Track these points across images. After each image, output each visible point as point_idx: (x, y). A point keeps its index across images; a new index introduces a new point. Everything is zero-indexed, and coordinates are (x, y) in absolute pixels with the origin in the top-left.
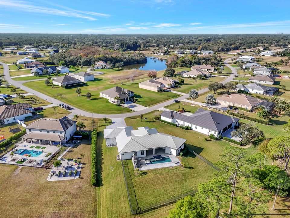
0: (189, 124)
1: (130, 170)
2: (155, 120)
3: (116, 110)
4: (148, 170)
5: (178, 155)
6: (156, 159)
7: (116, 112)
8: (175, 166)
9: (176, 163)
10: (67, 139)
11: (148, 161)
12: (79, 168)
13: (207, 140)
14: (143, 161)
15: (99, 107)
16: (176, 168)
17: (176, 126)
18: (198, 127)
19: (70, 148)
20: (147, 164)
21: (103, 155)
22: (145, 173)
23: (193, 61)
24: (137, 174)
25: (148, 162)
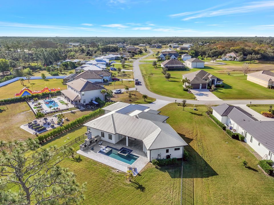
0: (243, 131)
3: (176, 94)
6: (119, 152)
9: (131, 170)
10: (84, 102)
14: (103, 147)
15: (165, 88)
17: (224, 128)
18: (254, 139)
19: (78, 110)
25: (104, 151)
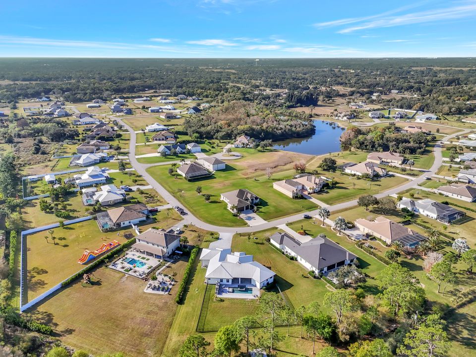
1: (211, 295)
2: (265, 242)
3: (230, 222)
4: (226, 298)
5: (262, 288)
6: (239, 289)
7: (229, 224)
8: (252, 299)
9: (255, 296)
10: (168, 254)
11: (231, 290)
12: (171, 284)
13: (305, 277)
14: (226, 288)
15: (214, 214)
16: (252, 300)
17: (283, 253)
18: (302, 259)
19: (169, 263)
20: (229, 292)
21: (195, 275)
22: (222, 300)
23: (376, 143)
24: (215, 300)
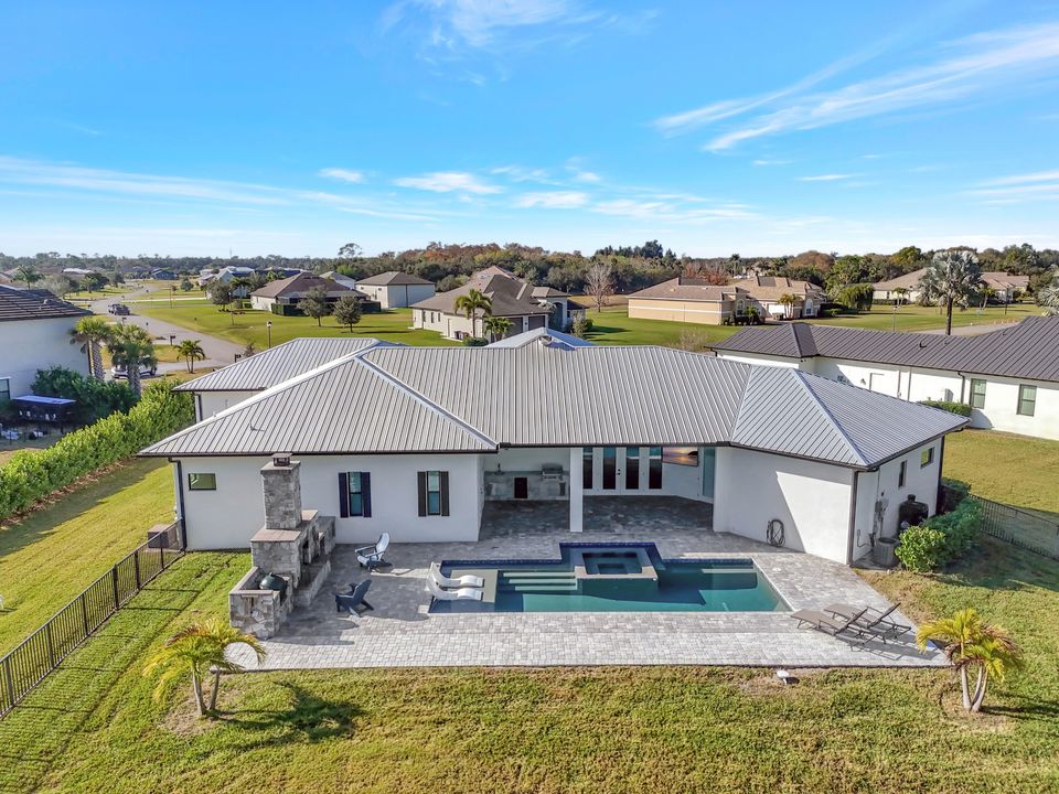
0: (954, 383)
5: (874, 555)
8: (834, 674)
9: (850, 637)
11: (470, 584)
14: (418, 573)
16: (851, 693)
18: (1043, 395)
22: (317, 716)
25: (462, 593)
